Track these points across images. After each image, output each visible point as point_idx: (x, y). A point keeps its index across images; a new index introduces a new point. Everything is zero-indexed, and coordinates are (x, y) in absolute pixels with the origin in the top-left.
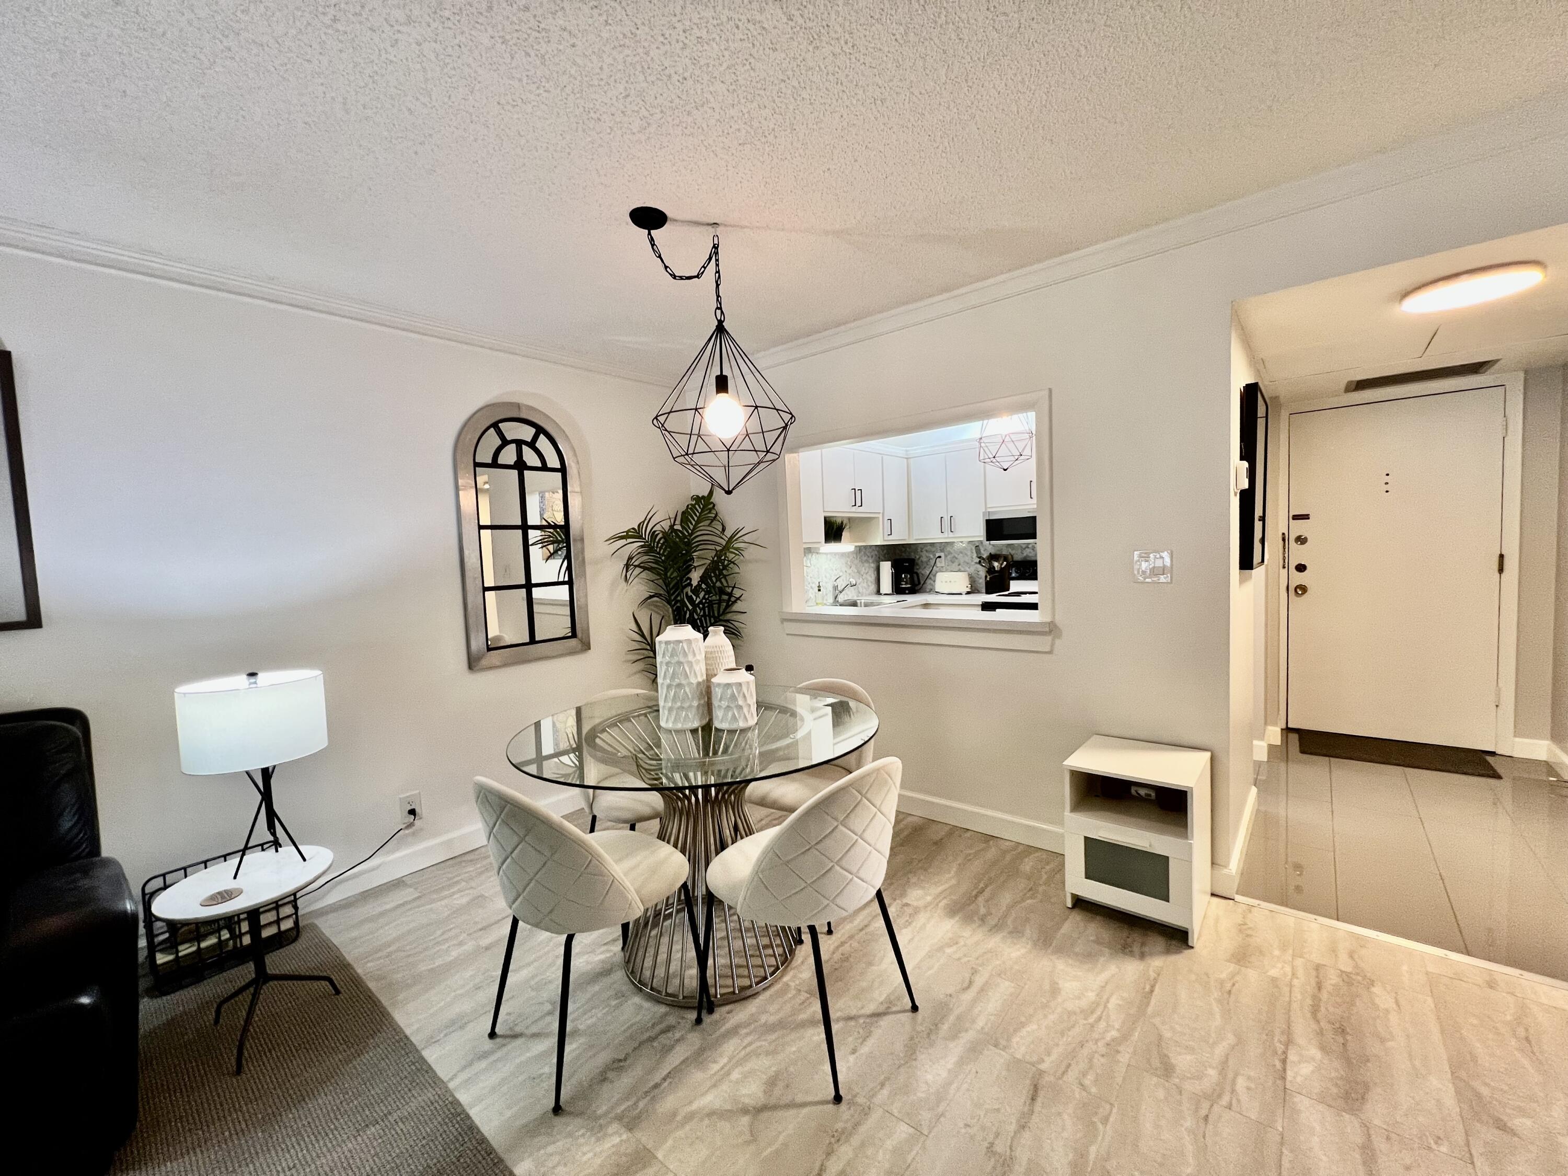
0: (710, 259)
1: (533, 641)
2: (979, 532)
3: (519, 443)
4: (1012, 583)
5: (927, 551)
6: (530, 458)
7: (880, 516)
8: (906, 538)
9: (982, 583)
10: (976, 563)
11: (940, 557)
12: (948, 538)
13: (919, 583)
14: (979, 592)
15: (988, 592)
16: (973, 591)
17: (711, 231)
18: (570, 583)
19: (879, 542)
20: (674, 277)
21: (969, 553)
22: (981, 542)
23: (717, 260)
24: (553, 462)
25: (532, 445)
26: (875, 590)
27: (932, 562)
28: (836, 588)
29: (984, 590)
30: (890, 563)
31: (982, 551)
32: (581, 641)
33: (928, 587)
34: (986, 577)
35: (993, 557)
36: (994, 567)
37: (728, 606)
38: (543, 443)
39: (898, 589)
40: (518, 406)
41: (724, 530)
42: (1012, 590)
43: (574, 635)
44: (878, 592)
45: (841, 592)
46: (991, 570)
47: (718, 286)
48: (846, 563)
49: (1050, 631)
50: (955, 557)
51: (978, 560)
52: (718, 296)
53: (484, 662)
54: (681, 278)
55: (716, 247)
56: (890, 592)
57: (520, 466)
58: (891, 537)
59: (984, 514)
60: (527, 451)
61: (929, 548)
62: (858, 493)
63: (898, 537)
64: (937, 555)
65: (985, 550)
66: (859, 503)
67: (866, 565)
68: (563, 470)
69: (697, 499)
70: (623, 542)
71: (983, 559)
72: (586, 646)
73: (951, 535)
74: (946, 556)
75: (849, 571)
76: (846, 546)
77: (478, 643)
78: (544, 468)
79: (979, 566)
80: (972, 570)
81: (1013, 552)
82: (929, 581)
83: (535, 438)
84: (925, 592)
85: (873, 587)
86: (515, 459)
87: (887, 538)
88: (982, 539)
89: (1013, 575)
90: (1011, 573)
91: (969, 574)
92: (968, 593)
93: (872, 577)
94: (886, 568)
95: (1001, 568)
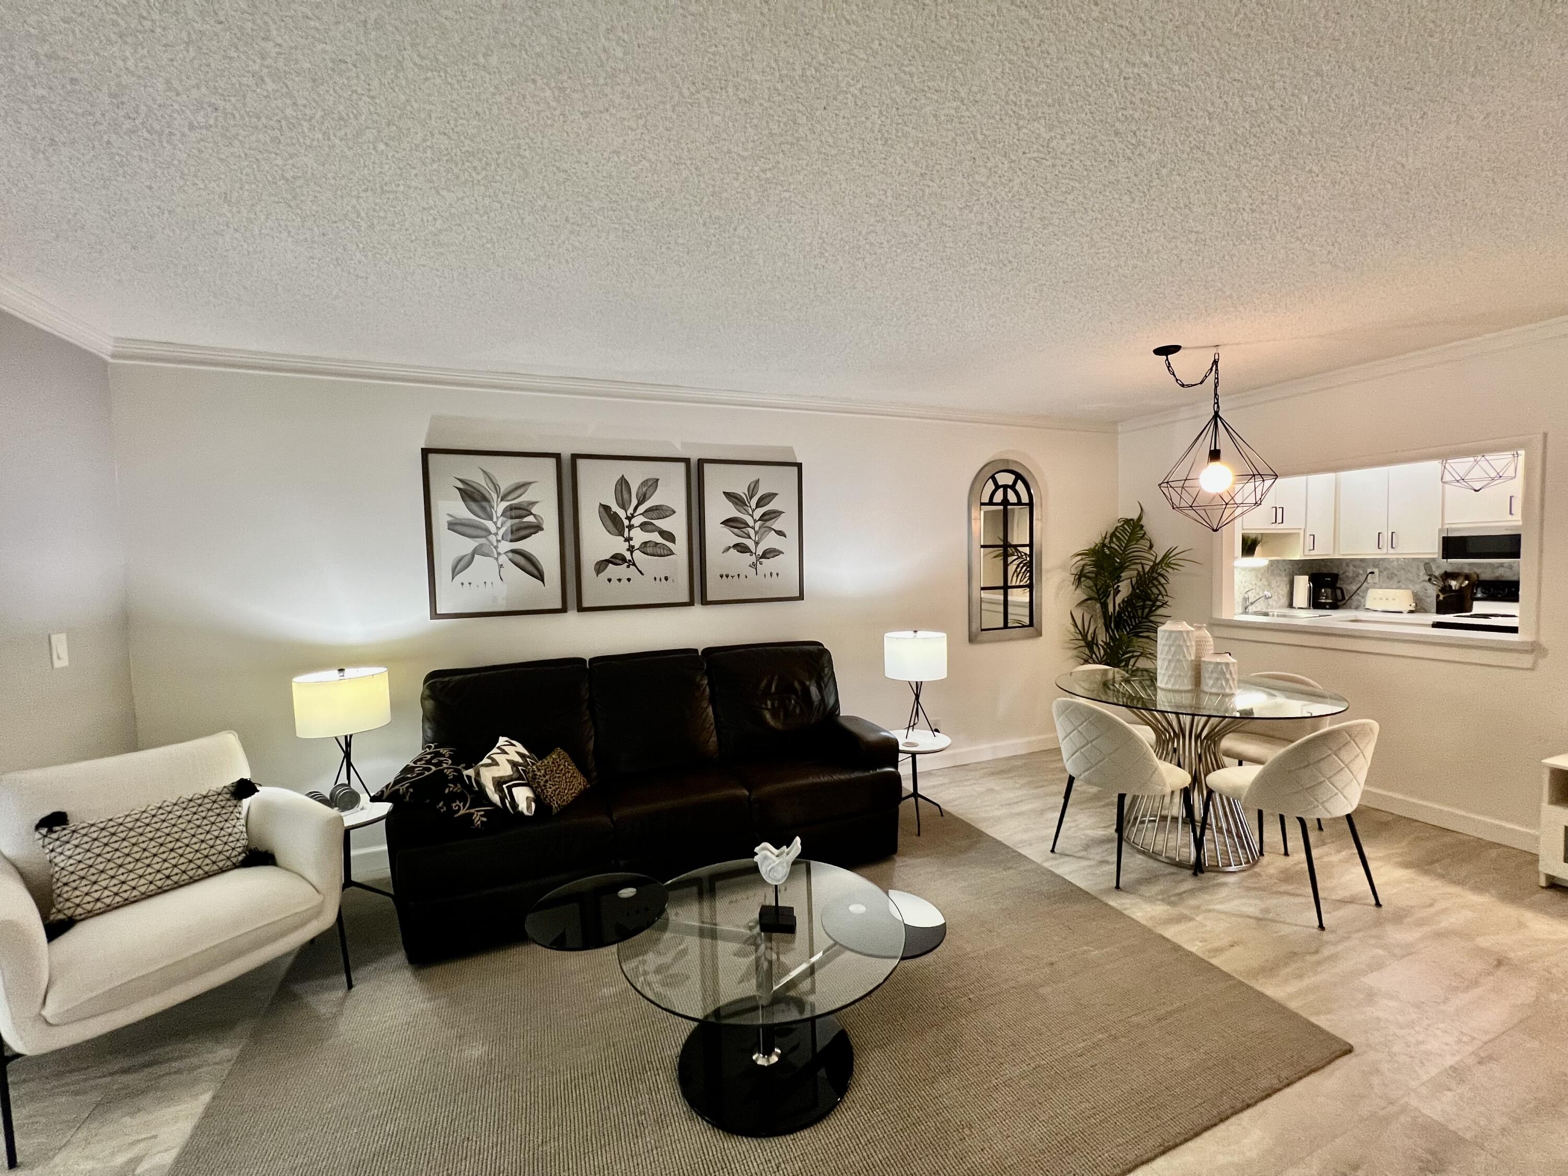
0: (1211, 369)
1: (1006, 626)
2: (1434, 549)
3: (1005, 487)
4: (1475, 604)
5: (1355, 566)
6: (1012, 497)
7: (1302, 532)
8: (1331, 552)
9: (1432, 603)
10: (1424, 581)
11: (1372, 573)
12: (1387, 554)
13: (1344, 598)
14: (1425, 611)
15: (1439, 611)
16: (1419, 608)
17: (1214, 351)
18: (1030, 586)
19: (1298, 557)
20: (1183, 385)
21: (1414, 570)
22: (1434, 560)
23: (1217, 370)
24: (1025, 499)
25: (1013, 487)
26: (1287, 603)
27: (1362, 578)
28: (1246, 599)
29: (1434, 609)
30: (1307, 577)
31: (1434, 569)
32: (1036, 630)
33: (1355, 603)
34: (1438, 596)
35: (1447, 576)
36: (1450, 586)
37: (1151, 611)
38: (1020, 486)
39: (1315, 603)
40: (1007, 461)
41: (1151, 547)
42: (1474, 612)
43: (1031, 624)
44: (1291, 605)
45: (1252, 604)
46: (1445, 589)
47: (1216, 387)
48: (1257, 576)
49: (1533, 651)
50: (1393, 573)
51: (1427, 578)
52: (1216, 394)
53: (980, 638)
54: (1188, 386)
55: (1215, 362)
56: (1305, 605)
57: (1005, 502)
58: (1313, 553)
59: (1440, 531)
60: (1010, 493)
61: (1357, 563)
62: (1279, 511)
63: (1322, 552)
64: (1369, 571)
65: (1438, 567)
66: (1279, 520)
67: (1279, 578)
68: (1031, 505)
69: (1127, 521)
70: (1079, 558)
71: (1435, 577)
72: (1039, 634)
73: (1392, 551)
74: (1380, 572)
75: (1259, 584)
76: (1259, 560)
77: (975, 626)
78: (1019, 503)
79: (1428, 585)
80: (1417, 588)
81: (1478, 571)
82: (1355, 598)
83: (1015, 482)
84: (1350, 608)
85: (1284, 601)
86: (1002, 498)
87: (1307, 553)
88: (1436, 556)
89: (1479, 595)
90: (1475, 594)
91: (1413, 593)
92: (1411, 612)
93: (1285, 590)
94: (1303, 584)
95: (1461, 587)
